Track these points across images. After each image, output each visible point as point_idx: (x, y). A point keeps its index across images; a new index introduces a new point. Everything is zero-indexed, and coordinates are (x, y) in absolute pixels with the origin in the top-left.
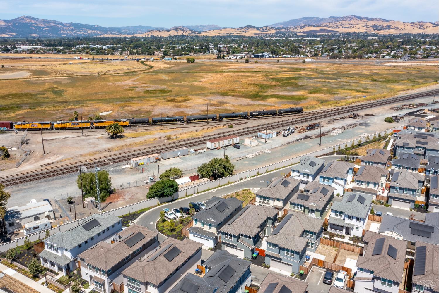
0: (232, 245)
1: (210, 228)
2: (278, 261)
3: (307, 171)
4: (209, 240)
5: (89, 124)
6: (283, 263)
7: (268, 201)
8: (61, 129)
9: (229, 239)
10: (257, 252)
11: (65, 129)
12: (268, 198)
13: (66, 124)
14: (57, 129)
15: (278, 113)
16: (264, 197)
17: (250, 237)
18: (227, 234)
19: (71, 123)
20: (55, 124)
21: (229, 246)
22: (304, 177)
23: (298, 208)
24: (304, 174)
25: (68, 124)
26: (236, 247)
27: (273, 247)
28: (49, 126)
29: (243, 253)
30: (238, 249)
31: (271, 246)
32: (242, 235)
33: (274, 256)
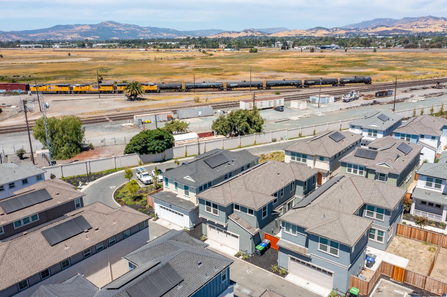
0: (218, 225)
1: (187, 193)
2: (304, 263)
3: (374, 126)
4: (182, 215)
5: (112, 87)
6: (314, 267)
7: (304, 161)
8: (81, 93)
9: (212, 213)
10: (267, 241)
11: (85, 92)
12: (305, 156)
13: (86, 87)
14: (76, 92)
15: (339, 83)
16: (299, 155)
17: (251, 212)
18: (208, 204)
19: (92, 86)
20: (74, 87)
21: (214, 228)
22: (370, 135)
23: (355, 172)
24: (370, 131)
25: (88, 87)
26: (226, 228)
27: (294, 231)
28: (67, 89)
29: (237, 240)
30: (229, 234)
31: (291, 230)
32: (237, 207)
33: (296, 250)
